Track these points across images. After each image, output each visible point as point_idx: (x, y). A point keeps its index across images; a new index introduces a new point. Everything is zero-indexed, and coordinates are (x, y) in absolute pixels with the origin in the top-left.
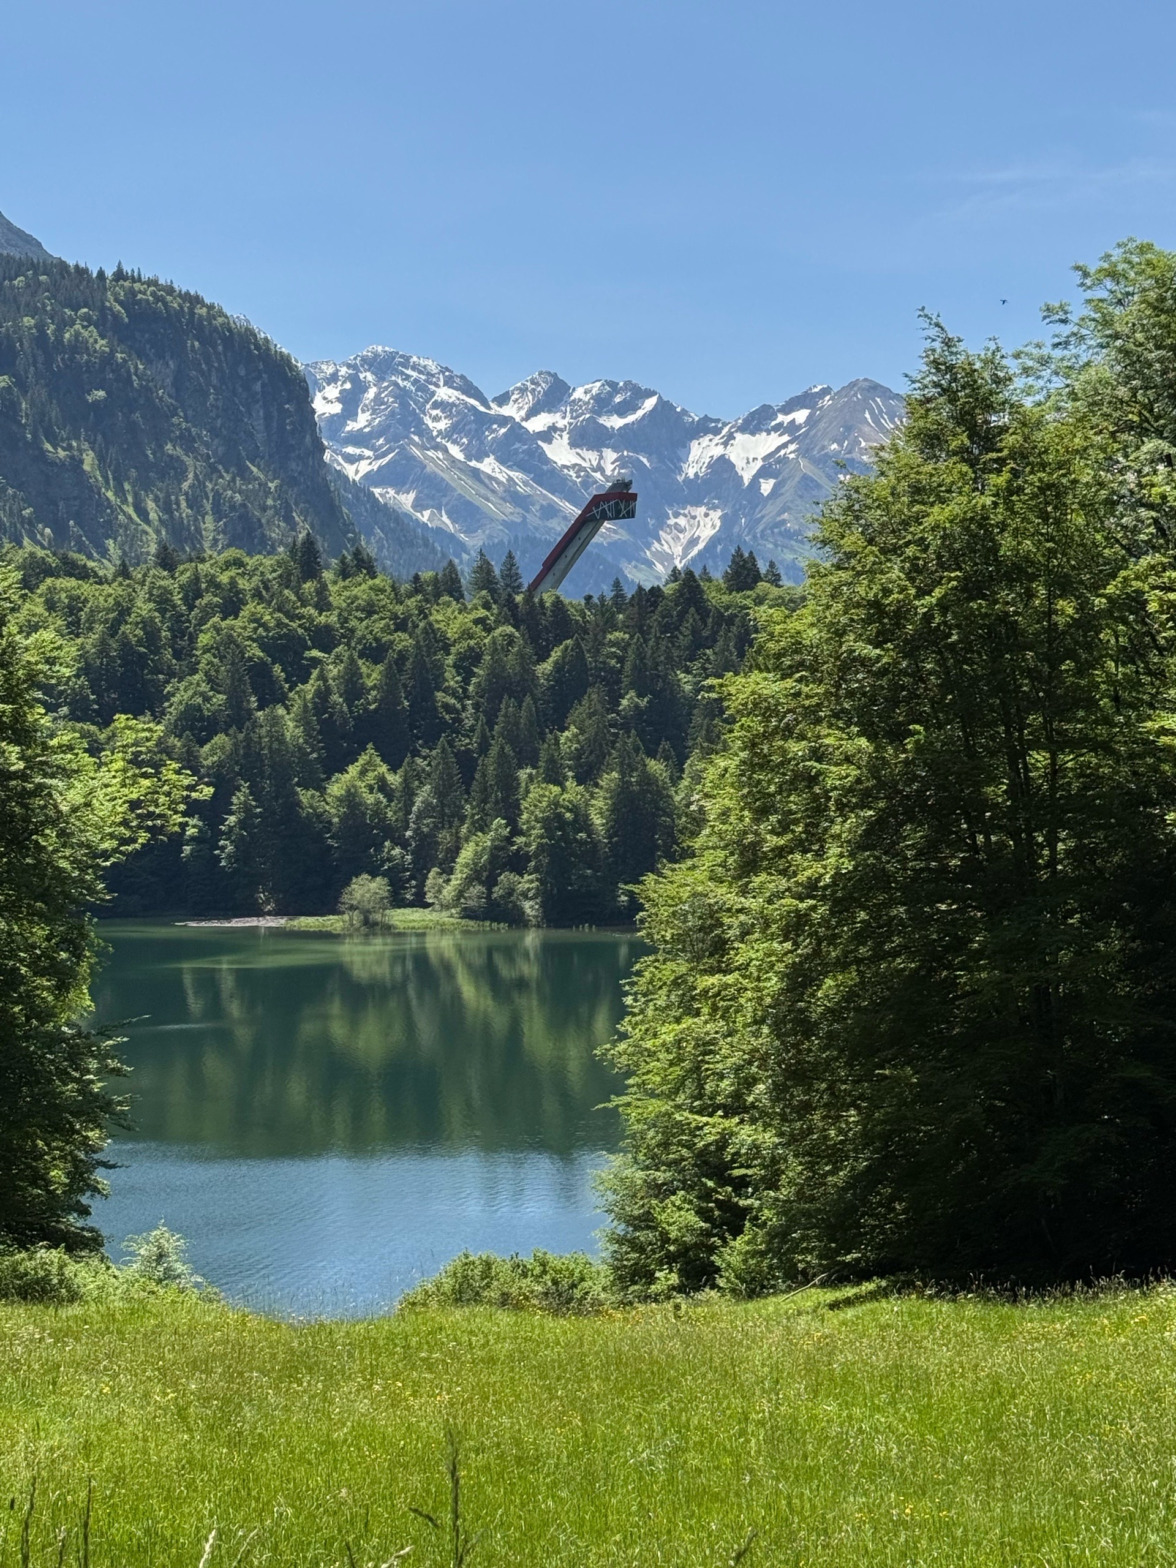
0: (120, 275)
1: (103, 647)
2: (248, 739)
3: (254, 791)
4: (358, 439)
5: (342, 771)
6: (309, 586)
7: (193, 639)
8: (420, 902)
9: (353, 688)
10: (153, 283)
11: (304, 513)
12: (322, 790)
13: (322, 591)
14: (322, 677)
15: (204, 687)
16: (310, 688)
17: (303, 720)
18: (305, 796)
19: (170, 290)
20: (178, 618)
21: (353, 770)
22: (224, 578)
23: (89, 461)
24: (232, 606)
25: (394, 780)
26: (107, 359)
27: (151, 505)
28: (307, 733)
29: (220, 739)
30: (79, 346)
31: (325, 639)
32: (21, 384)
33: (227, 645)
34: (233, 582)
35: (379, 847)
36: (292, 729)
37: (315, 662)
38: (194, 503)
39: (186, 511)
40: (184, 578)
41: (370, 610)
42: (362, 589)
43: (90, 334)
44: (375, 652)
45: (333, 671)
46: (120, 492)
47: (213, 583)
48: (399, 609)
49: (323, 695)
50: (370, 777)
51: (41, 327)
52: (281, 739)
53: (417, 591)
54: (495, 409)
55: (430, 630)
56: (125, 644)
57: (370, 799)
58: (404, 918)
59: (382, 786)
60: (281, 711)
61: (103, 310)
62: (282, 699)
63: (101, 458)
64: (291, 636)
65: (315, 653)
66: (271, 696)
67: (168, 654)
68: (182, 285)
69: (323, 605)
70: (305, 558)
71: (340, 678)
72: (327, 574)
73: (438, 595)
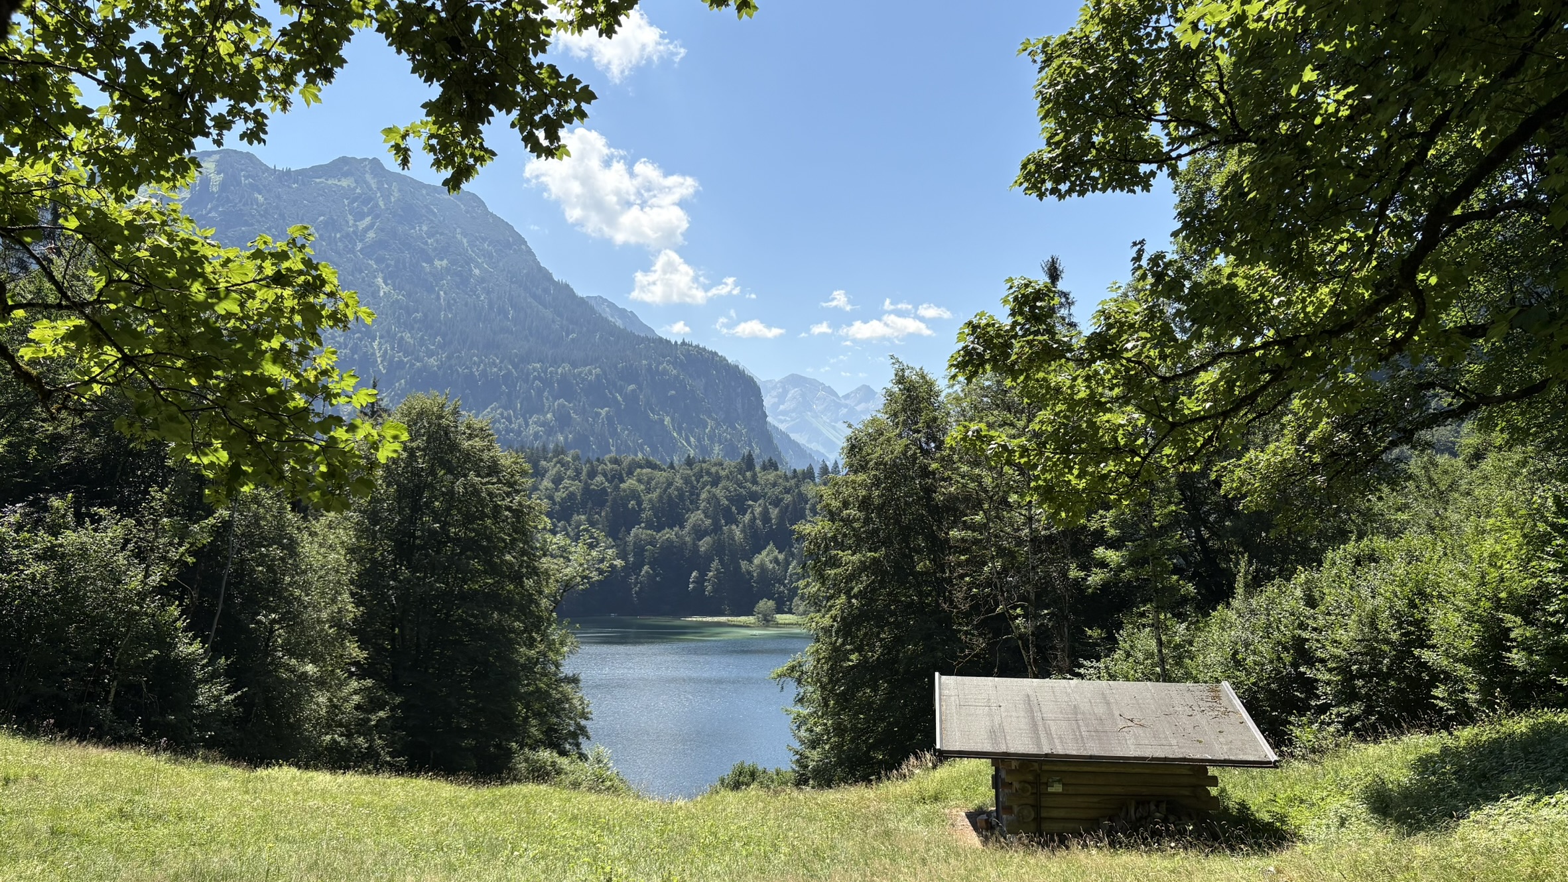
0: (684, 343)
1: (660, 497)
2: (719, 539)
3: (721, 561)
4: (784, 413)
5: (759, 553)
6: (748, 474)
7: (698, 495)
8: (790, 612)
9: (766, 517)
10: (697, 346)
11: (757, 444)
12: (751, 562)
13: (754, 476)
14: (752, 512)
15: (702, 516)
16: (747, 517)
17: (743, 531)
18: (744, 564)
19: (704, 349)
20: (693, 487)
21: (764, 553)
22: (713, 470)
23: (667, 420)
24: (716, 481)
25: (781, 557)
26: (677, 377)
27: (692, 439)
28: (745, 538)
29: (707, 539)
30: (665, 372)
31: (755, 497)
32: (640, 388)
33: (713, 498)
34: (717, 472)
35: (774, 585)
36: (738, 533)
37: (750, 506)
38: (711, 438)
39: (707, 442)
40: (695, 470)
41: (774, 485)
42: (771, 476)
43: (670, 368)
44: (777, 502)
45: (758, 510)
46: (680, 434)
47: (708, 473)
48: (788, 484)
49: (754, 519)
50: (771, 557)
51: (650, 365)
52: (733, 539)
53: (794, 477)
54: (843, 401)
55: (800, 494)
56: (670, 496)
57: (771, 566)
58: (781, 618)
59: (776, 560)
60: (734, 527)
61: (676, 358)
62: (736, 523)
63: (673, 419)
64: (740, 495)
65: (750, 502)
66: (731, 520)
67: (688, 503)
68: (710, 348)
69: (755, 482)
70: (749, 462)
71: (761, 513)
72: (758, 469)
73: (804, 479)
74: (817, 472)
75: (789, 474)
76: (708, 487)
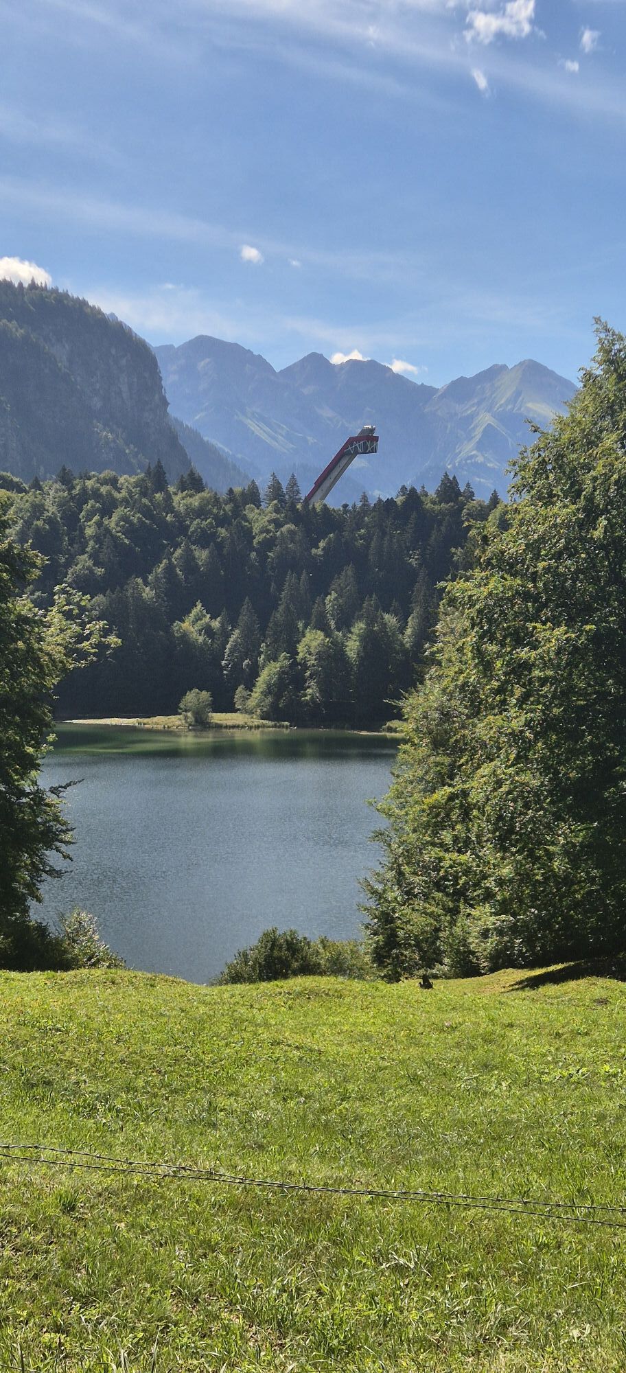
0: (33, 286)
2: (118, 598)
5: (181, 620)
6: (159, 496)
7: (82, 531)
8: (231, 708)
12: (167, 633)
13: (168, 498)
17: (155, 588)
18: (156, 636)
20: (73, 518)
21: (188, 619)
25: (215, 625)
28: (158, 597)
29: (99, 597)
33: (105, 534)
36: (147, 592)
40: (75, 491)
41: (201, 513)
42: (194, 500)
47: (95, 493)
48: (219, 512)
49: (171, 569)
50: (200, 624)
52: (140, 599)
53: (231, 500)
54: (281, 380)
55: (240, 526)
57: (201, 639)
58: (220, 718)
59: (208, 630)
64: (147, 530)
65: (163, 541)
67: (65, 541)
69: (168, 509)
70: (157, 479)
71: (180, 558)
72: (172, 488)
73: (245, 503)
74: (264, 491)
75: (224, 496)
76: (96, 518)
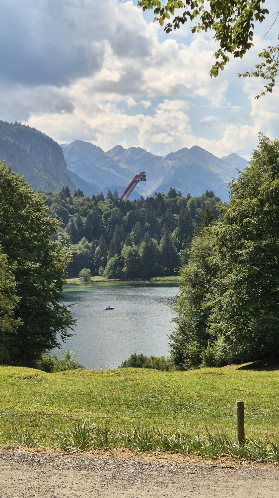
5: (78, 243)
6: (68, 199)
8: (97, 275)
9: (79, 221)
13: (71, 199)
14: (72, 220)
16: (69, 224)
21: (80, 243)
25: (90, 245)
26: (14, 144)
30: (7, 141)
31: (72, 212)
35: (88, 261)
37: (70, 217)
41: (83, 204)
42: (81, 200)
44: (85, 214)
45: (75, 219)
48: (90, 204)
50: (84, 245)
53: (93, 199)
54: (107, 155)
55: (98, 209)
57: (85, 250)
58: (94, 278)
59: (87, 247)
64: (64, 211)
65: (70, 215)
70: (66, 192)
71: (76, 221)
72: (72, 196)
73: (99, 200)
74: (105, 196)
75: (91, 198)
